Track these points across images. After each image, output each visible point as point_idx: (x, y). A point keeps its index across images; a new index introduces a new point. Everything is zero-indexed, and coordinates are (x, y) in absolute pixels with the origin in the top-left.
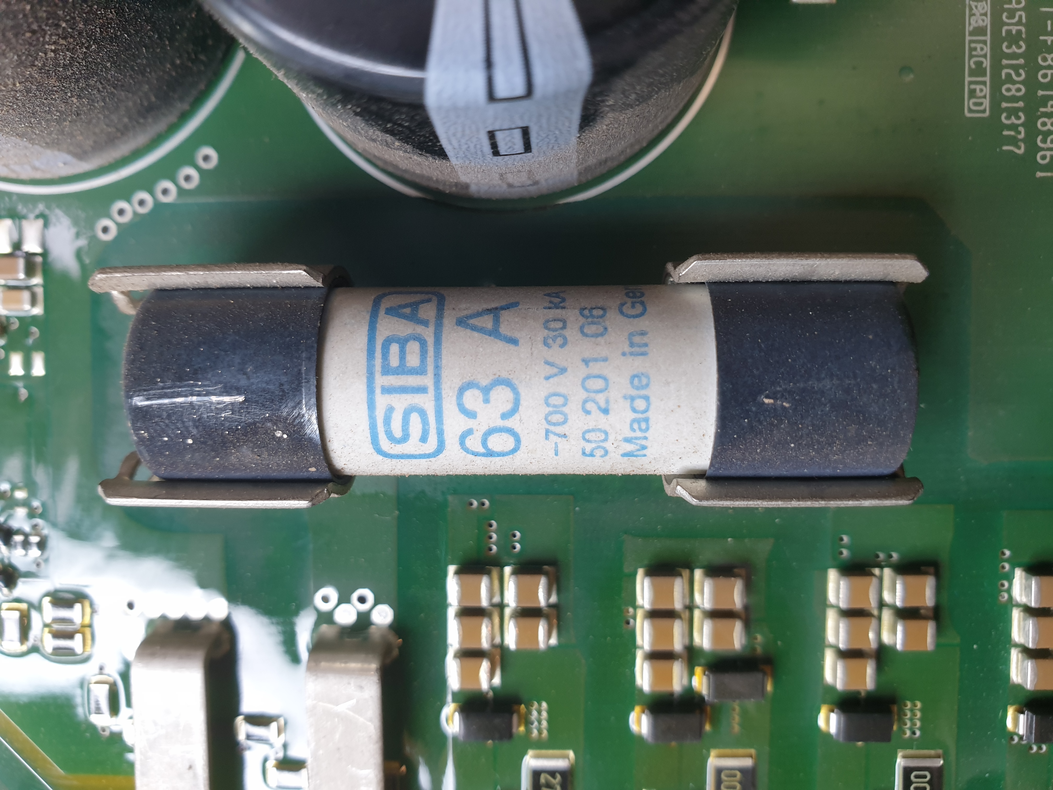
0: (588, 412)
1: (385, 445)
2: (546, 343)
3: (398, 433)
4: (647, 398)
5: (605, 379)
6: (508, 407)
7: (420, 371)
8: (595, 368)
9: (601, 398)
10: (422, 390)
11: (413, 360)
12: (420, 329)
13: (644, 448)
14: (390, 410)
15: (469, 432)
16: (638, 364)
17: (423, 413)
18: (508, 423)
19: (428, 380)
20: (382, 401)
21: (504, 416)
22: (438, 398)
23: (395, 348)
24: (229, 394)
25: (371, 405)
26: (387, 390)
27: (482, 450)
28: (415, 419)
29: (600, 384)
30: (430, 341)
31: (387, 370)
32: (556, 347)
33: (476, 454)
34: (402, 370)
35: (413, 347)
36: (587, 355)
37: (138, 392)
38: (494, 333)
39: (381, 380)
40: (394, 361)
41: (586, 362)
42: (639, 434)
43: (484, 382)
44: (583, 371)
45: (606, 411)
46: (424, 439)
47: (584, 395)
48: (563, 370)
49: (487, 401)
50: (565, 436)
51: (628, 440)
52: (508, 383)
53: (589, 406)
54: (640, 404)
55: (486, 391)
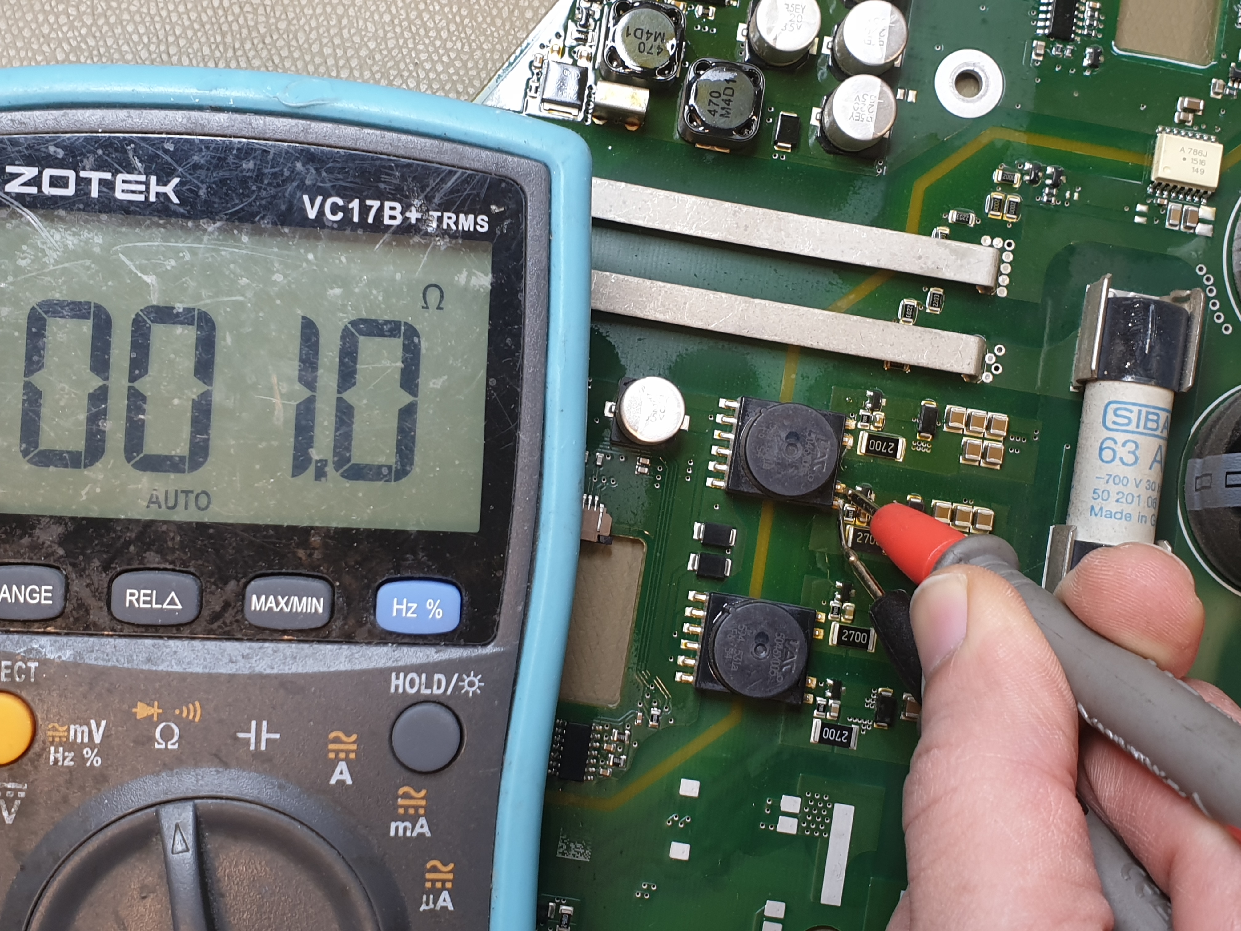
0: (1118, 494)
1: (1113, 406)
2: (1148, 481)
3: (1119, 412)
4: (1121, 519)
5: (1131, 503)
6: (1125, 461)
7: (1145, 427)
8: (1136, 499)
9: (1124, 500)
10: (1138, 427)
11: (1151, 425)
12: (1160, 429)
13: (1096, 515)
14: (1131, 412)
15: (1115, 442)
16: (1135, 517)
17: (1127, 425)
18: (1117, 459)
19: (1141, 429)
20: (1135, 409)
21: (1121, 459)
22: (1133, 432)
23: (1155, 418)
24: (1150, 347)
25: (1134, 404)
26: (1140, 412)
27: (1104, 446)
28: (1126, 421)
29: (1129, 500)
30: (1155, 433)
31: (1148, 413)
32: (1146, 485)
33: (1102, 443)
34: (1147, 419)
35: (1154, 425)
36: (1141, 497)
37: (1156, 308)
38: (1155, 460)
39: (1144, 410)
40: (1151, 417)
41: (1139, 496)
42: (1104, 514)
43: (1137, 453)
44: (1136, 495)
45: (1117, 501)
46: (1114, 423)
47: (1126, 493)
48: (1137, 486)
49: (1129, 452)
50: (1107, 482)
51: (1101, 509)
52: (1135, 462)
53: (1121, 495)
54: (1118, 516)
55: (1133, 453)
